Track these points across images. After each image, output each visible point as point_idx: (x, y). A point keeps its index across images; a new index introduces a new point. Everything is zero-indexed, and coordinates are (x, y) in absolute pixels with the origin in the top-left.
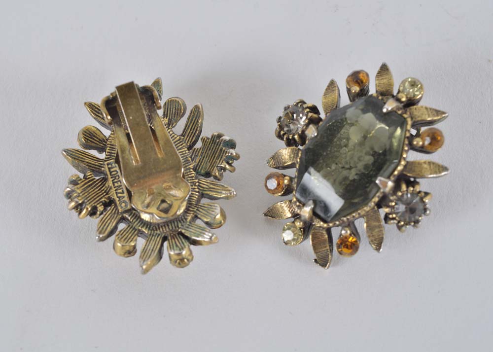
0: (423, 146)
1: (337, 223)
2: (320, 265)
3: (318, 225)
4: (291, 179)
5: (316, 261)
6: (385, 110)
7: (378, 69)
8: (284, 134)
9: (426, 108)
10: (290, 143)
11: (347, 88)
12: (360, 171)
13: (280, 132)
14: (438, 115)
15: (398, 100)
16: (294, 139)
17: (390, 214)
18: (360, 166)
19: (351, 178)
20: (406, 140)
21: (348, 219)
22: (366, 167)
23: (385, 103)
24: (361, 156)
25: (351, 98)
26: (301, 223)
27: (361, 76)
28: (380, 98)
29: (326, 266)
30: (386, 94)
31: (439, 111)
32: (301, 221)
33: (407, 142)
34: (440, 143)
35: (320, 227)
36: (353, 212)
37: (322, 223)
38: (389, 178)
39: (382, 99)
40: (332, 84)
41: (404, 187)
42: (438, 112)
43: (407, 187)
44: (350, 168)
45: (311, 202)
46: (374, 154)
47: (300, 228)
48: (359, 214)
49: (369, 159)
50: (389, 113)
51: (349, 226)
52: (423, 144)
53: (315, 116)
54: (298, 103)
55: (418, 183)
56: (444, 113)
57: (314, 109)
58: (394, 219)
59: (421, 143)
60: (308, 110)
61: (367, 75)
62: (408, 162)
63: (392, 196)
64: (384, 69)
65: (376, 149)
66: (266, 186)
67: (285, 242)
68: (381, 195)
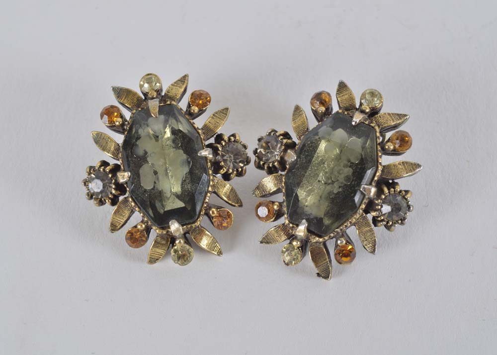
0: (394, 150)
1: (332, 235)
2: (323, 277)
3: (315, 241)
4: (281, 204)
5: (318, 274)
6: (353, 123)
7: (336, 87)
8: (264, 164)
9: (389, 114)
10: (271, 171)
11: (312, 110)
12: (342, 183)
13: (259, 163)
14: (400, 118)
15: (363, 112)
16: (274, 166)
17: (378, 217)
18: (342, 178)
19: (335, 192)
20: (378, 146)
21: (341, 230)
22: (347, 178)
23: (352, 117)
24: (340, 170)
25: (319, 118)
26: (299, 243)
27: (323, 97)
28: (346, 113)
29: (328, 278)
30: (350, 108)
31: (401, 114)
32: (298, 240)
33: (379, 148)
34: (409, 143)
35: (317, 242)
36: (345, 222)
37: (317, 239)
38: (370, 184)
39: (348, 114)
40: (297, 109)
41: (386, 190)
42: (400, 116)
43: (389, 189)
44: (333, 182)
45: (304, 221)
46: (352, 165)
47: (298, 248)
48: (351, 222)
49: (349, 171)
50: (358, 125)
51: (343, 236)
52: (395, 147)
53: (289, 141)
54: (270, 133)
55: (397, 183)
56: (405, 115)
57: (286, 135)
58: (382, 221)
59: (392, 147)
60: (282, 137)
61: (329, 94)
62: (384, 166)
63: (377, 200)
64: (342, 87)
65: (353, 161)
66: (258, 216)
67: (286, 264)
68: (367, 202)
